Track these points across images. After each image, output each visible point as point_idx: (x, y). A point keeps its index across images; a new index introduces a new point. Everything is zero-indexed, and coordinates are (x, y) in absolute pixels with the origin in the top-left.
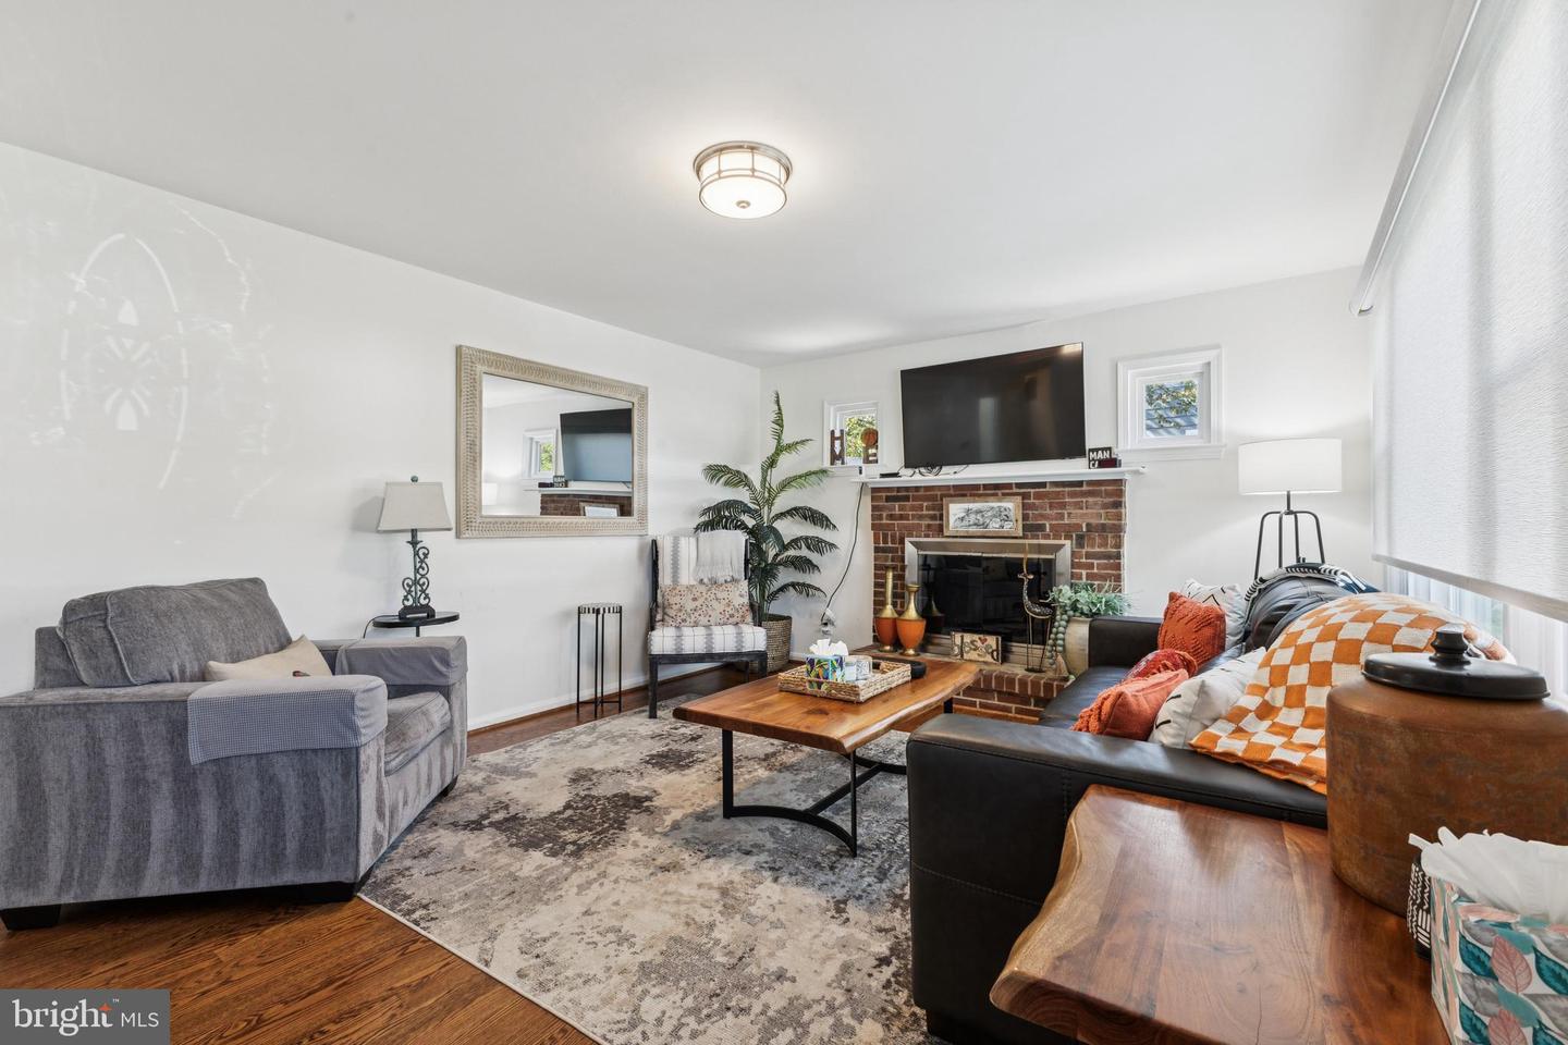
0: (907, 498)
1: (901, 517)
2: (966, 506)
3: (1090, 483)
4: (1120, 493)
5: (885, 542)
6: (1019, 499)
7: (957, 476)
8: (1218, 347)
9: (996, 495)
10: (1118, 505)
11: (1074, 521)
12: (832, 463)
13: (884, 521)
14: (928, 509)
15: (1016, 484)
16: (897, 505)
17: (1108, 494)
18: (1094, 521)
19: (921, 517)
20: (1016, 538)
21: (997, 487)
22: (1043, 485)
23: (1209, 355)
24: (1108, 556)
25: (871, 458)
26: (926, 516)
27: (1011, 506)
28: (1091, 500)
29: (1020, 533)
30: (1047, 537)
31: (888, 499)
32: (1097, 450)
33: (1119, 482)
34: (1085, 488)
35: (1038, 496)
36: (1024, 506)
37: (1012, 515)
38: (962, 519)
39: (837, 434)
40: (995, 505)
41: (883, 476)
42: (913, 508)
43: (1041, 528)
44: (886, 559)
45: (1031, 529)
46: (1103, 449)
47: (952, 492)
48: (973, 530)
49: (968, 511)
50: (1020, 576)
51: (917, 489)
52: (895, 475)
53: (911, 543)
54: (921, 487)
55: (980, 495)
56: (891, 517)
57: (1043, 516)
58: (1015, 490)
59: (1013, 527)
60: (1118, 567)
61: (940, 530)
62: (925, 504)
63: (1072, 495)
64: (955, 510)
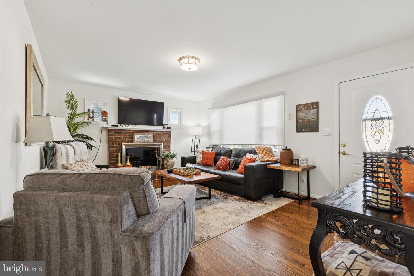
0: (121, 133)
1: (119, 138)
2: (140, 135)
3: (166, 131)
4: (171, 134)
5: (113, 145)
6: (152, 134)
7: (133, 128)
8: (182, 109)
9: (147, 133)
10: (170, 136)
11: (163, 139)
12: (88, 120)
13: (113, 139)
14: (128, 136)
15: (151, 131)
16: (118, 134)
17: (169, 134)
18: (167, 139)
19: (126, 138)
20: (152, 143)
21: (147, 131)
22: (157, 131)
23: (181, 110)
24: (168, 146)
25: (104, 120)
26: (128, 138)
27: (151, 135)
28: (166, 135)
29: (153, 142)
30: (157, 143)
31: (115, 133)
32: (165, 125)
33: (170, 132)
34: (165, 132)
35: (156, 134)
36: (154, 136)
37: (151, 138)
38: (139, 138)
39: (91, 111)
40: (147, 135)
41: (112, 126)
42: (123, 135)
43: (156, 141)
44: (114, 150)
45: (155, 141)
46: (166, 125)
47: (135, 132)
48: (141, 141)
49: (140, 137)
50: (156, 151)
51: (125, 130)
52: (117, 126)
53: (124, 145)
54: (126, 130)
55: (143, 133)
56: (116, 138)
57: (157, 138)
58: (151, 132)
59: (151, 140)
60: (170, 148)
61: (132, 141)
62: (127, 134)
63: (162, 134)
64: (137, 136)
